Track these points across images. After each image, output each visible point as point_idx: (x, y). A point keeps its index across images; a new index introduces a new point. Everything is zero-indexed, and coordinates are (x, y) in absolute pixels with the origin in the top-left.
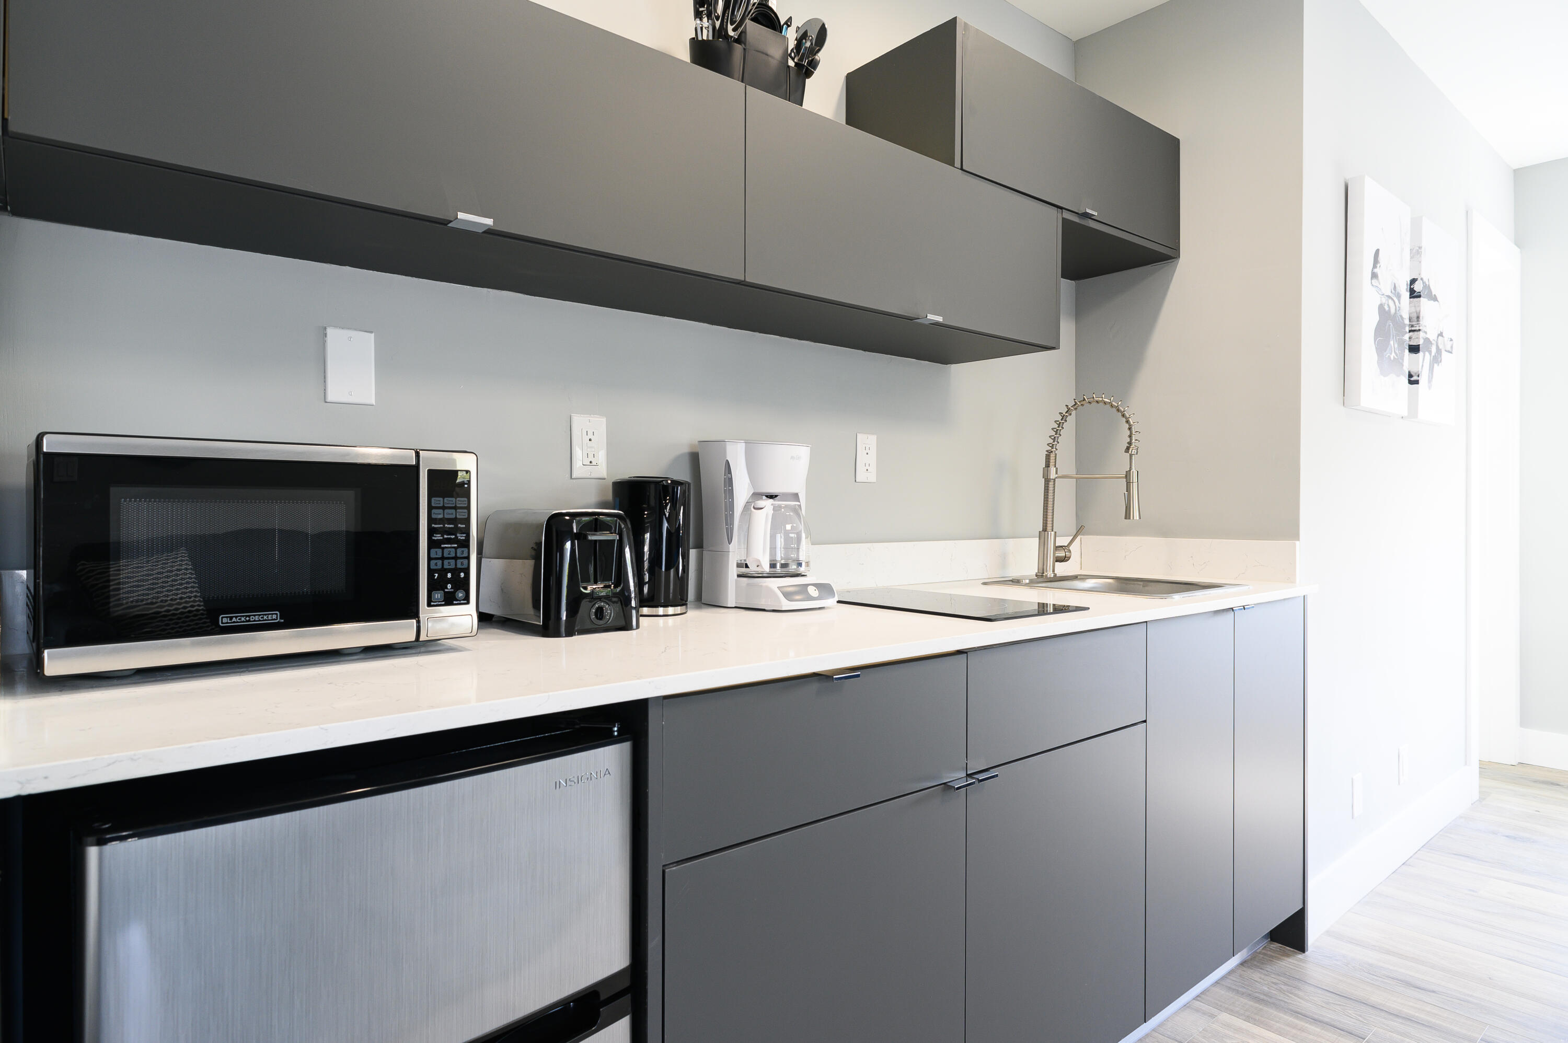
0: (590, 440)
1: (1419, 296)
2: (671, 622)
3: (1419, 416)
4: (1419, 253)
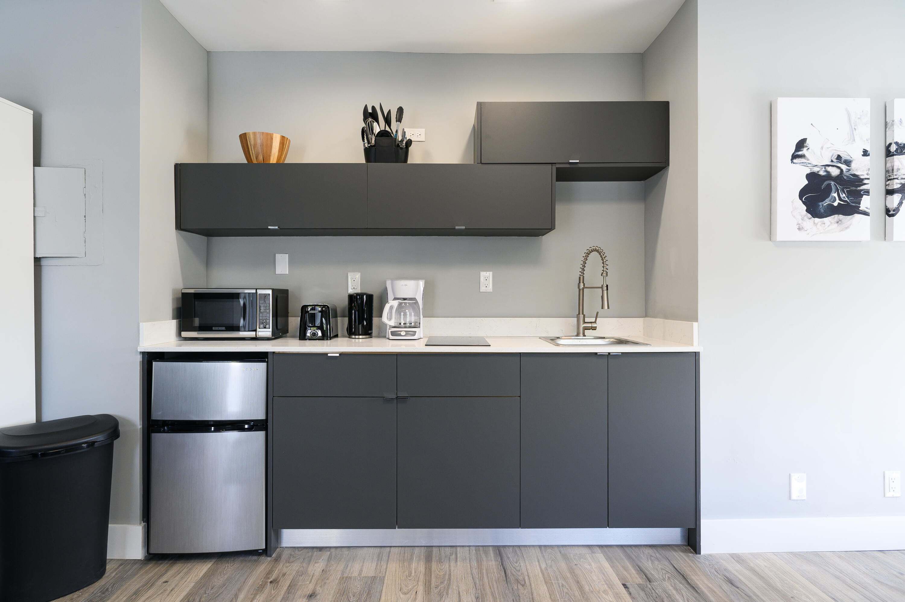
0: (354, 281)
1: (893, 155)
2: (360, 340)
3: (895, 239)
4: (893, 125)
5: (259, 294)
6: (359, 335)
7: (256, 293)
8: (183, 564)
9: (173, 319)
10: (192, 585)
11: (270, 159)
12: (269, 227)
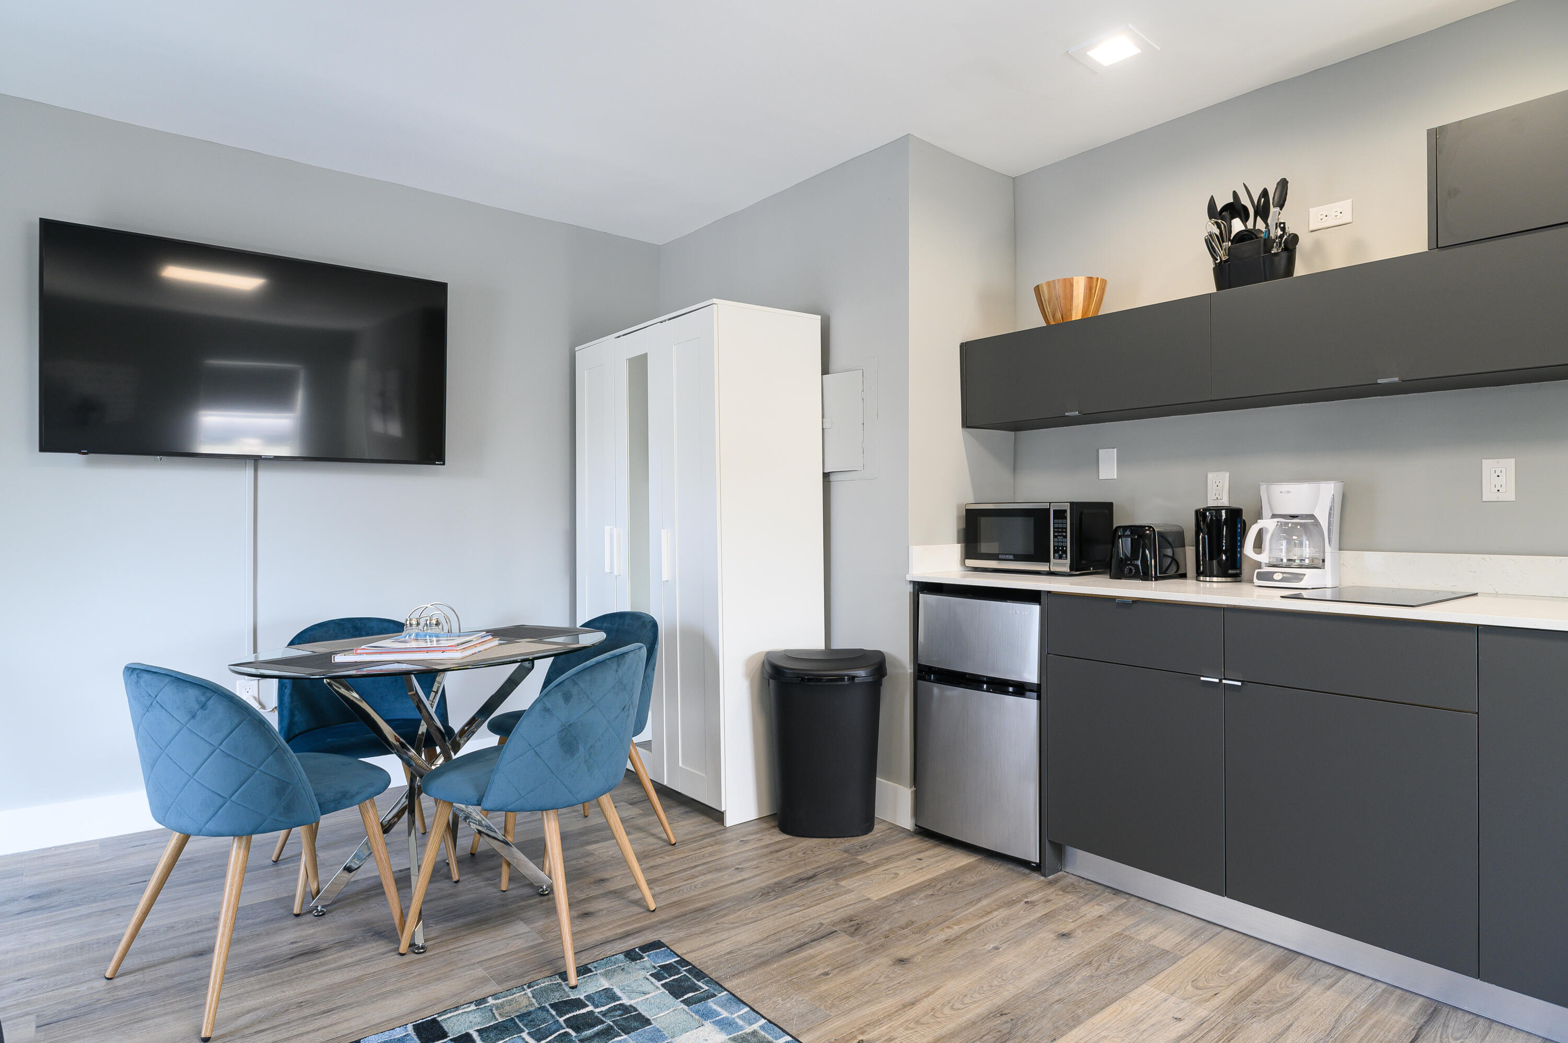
0: (1217, 486)
5: (1054, 510)
6: (1211, 575)
7: (1049, 510)
8: (946, 849)
9: (958, 543)
10: (944, 871)
11: (1071, 315)
12: (1067, 414)
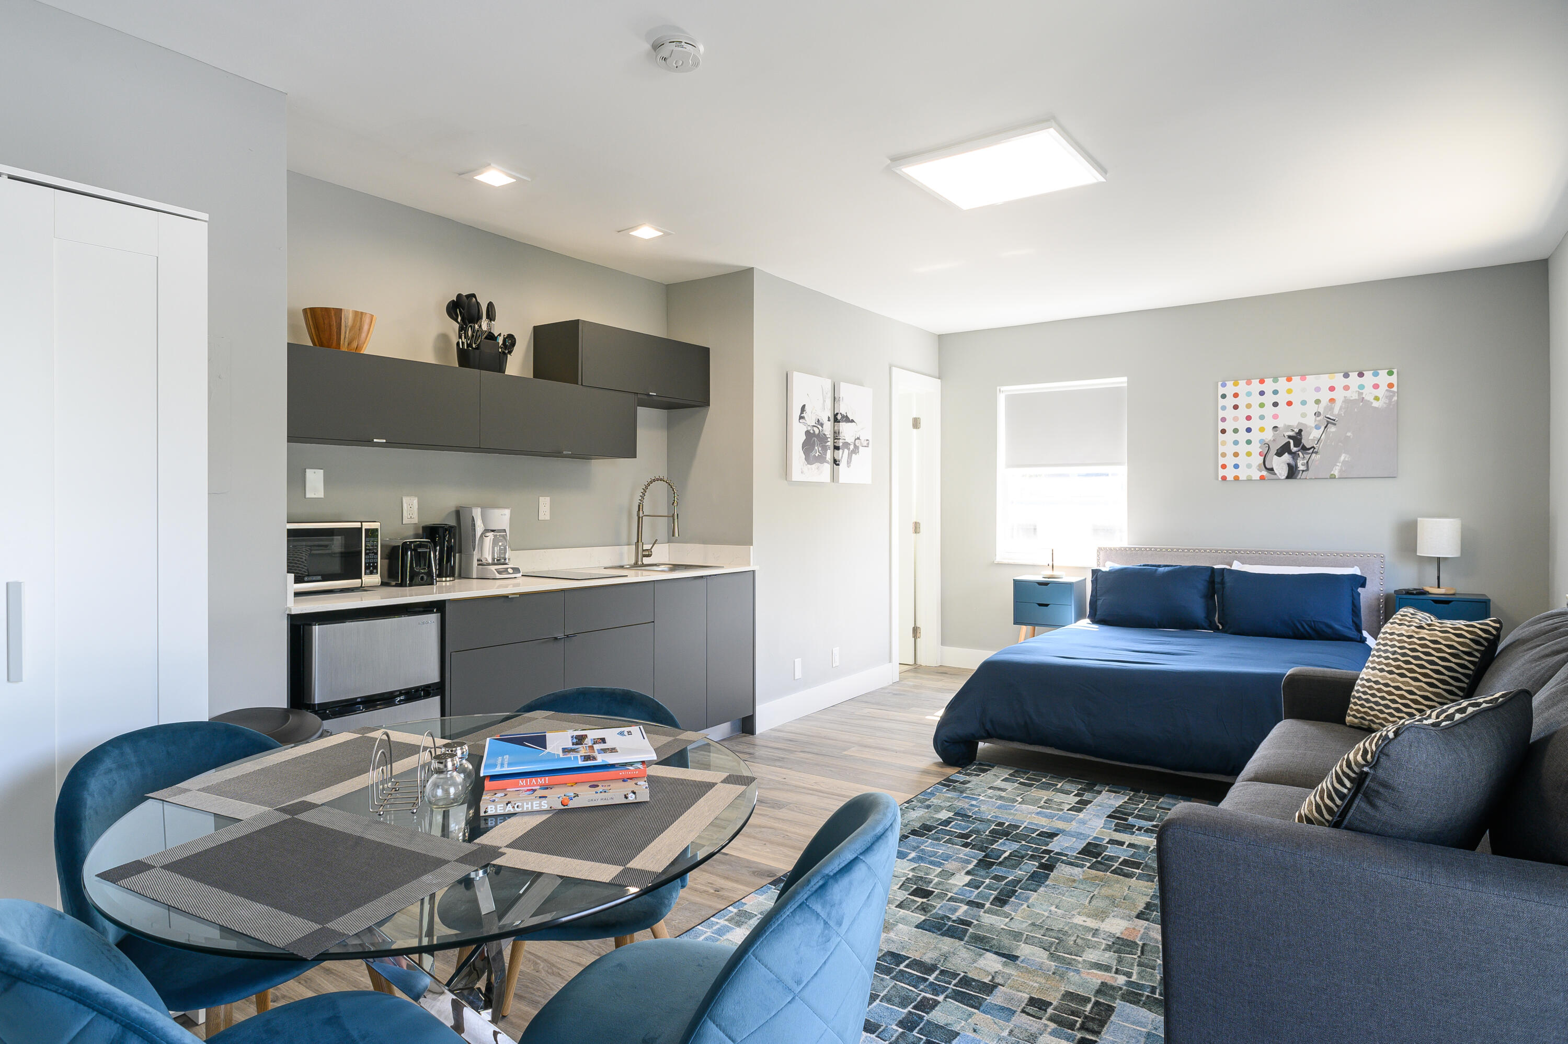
0: (410, 508)
1: (839, 422)
2: (448, 583)
3: (841, 481)
4: (839, 400)
5: (365, 529)
6: (446, 577)
7: (361, 528)
